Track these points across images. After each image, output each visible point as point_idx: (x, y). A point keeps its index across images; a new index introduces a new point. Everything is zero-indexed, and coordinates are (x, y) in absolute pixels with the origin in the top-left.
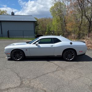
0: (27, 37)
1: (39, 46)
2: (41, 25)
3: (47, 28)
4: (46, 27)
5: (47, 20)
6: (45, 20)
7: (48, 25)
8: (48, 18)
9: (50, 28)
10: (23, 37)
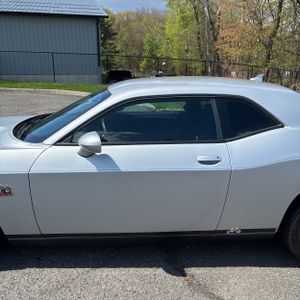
0: (72, 77)
1: (106, 157)
2: (125, 38)
3: (147, 47)
4: (142, 44)
5: (145, 20)
6: (139, 18)
7: (147, 35)
8: (150, 12)
9: (154, 47)
10: (51, 77)
